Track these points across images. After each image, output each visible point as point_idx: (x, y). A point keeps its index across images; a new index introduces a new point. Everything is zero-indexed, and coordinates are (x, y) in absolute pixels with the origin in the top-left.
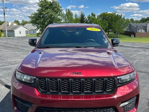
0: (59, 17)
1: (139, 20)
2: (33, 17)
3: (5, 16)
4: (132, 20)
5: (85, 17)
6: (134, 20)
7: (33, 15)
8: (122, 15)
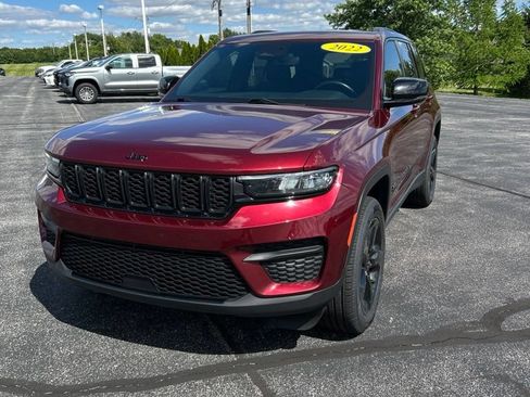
0: (435, 13)
2: (341, 15)
3: (249, 19)
7: (341, 11)
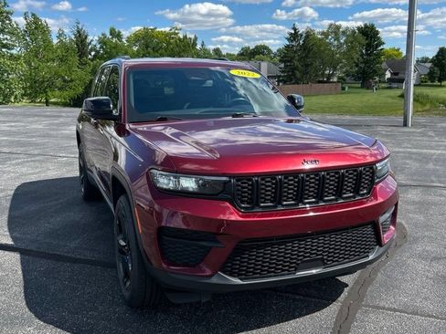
1: (236, 53)
4: (217, 51)
5: (88, 41)
6: (224, 53)
8: (196, 38)
